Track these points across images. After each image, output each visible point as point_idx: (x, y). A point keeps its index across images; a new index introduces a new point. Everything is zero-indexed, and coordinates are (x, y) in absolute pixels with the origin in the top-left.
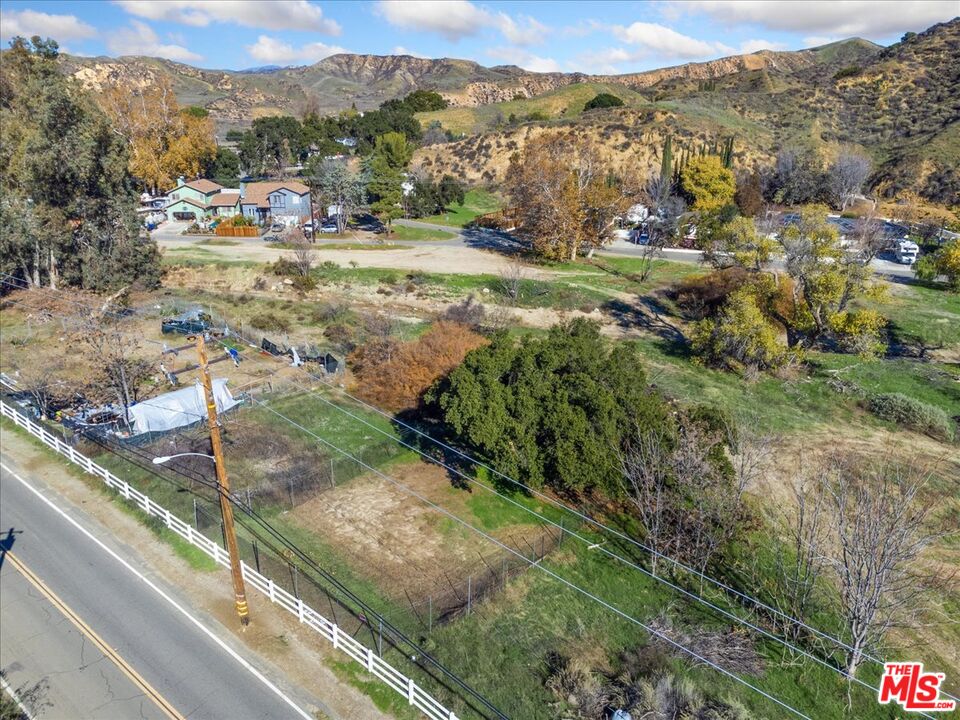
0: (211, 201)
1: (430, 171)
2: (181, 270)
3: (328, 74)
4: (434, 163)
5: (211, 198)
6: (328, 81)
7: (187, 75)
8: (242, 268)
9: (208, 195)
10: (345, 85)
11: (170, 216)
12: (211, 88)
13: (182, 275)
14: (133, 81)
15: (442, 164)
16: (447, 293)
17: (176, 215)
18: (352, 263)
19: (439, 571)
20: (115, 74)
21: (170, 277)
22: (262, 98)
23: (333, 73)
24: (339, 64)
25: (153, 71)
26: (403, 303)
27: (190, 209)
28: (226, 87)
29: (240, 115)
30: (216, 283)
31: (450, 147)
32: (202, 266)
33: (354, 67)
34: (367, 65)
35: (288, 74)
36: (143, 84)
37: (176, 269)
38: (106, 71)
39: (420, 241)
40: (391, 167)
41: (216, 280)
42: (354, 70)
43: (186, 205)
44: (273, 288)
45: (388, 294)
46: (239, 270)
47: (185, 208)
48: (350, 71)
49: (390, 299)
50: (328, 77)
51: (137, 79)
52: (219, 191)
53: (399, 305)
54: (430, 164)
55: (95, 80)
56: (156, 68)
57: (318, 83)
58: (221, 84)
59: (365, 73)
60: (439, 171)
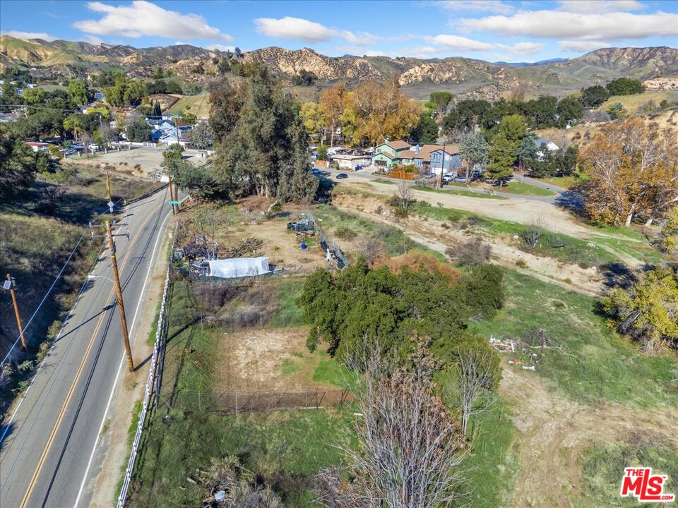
0: (399, 154)
1: (577, 143)
2: (344, 195)
3: (590, 64)
4: (582, 137)
5: (400, 153)
6: (587, 70)
7: (478, 69)
8: (375, 199)
9: (397, 150)
10: (601, 72)
11: (373, 162)
12: (490, 77)
13: (343, 198)
14: (441, 74)
15: (589, 138)
16: (487, 234)
17: (377, 162)
18: (438, 204)
19: (255, 390)
20: (432, 70)
21: (338, 199)
22: (518, 84)
23: (594, 63)
24: (601, 56)
25: (455, 67)
26: (452, 236)
27: (385, 159)
28: (500, 76)
29: (494, 96)
30: (358, 206)
31: (600, 126)
32: (355, 194)
33: (613, 58)
34: (625, 55)
35: (557, 65)
36: (447, 75)
37: (341, 194)
38: (427, 67)
39: (520, 195)
40: (508, 140)
41: (359, 204)
42: (612, 60)
43: (383, 156)
44: (385, 213)
45: (447, 228)
46: (373, 199)
47: (382, 158)
48: (608, 61)
49: (446, 231)
50: (588, 66)
51: (444, 73)
52: (408, 148)
53: (450, 237)
54: (579, 138)
55: (419, 74)
56: (459, 65)
57: (580, 71)
58: (498, 75)
59: (622, 62)
60: (585, 144)
